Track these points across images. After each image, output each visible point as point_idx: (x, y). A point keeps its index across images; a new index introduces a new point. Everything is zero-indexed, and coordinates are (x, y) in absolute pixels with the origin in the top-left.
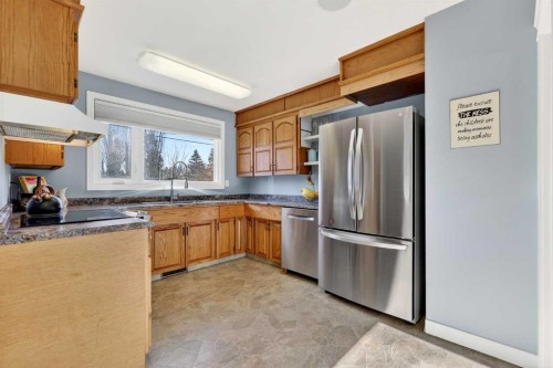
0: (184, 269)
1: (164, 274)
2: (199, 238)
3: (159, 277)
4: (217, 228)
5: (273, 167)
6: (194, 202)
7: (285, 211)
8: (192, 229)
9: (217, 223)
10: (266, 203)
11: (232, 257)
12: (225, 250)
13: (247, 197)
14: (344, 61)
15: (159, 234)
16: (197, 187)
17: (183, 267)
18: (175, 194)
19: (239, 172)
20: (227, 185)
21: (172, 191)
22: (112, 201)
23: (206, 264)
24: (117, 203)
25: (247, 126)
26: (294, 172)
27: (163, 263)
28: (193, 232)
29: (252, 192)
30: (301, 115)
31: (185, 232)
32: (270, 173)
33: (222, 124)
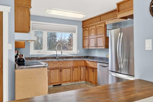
0: (60, 85)
1: (54, 86)
2: (66, 73)
3: (51, 86)
4: (73, 70)
5: (96, 45)
6: (65, 59)
7: (98, 64)
8: (63, 69)
9: (73, 68)
10: (92, 60)
11: (80, 82)
12: (76, 79)
13: (87, 57)
14: (118, 5)
15: (52, 71)
16: (66, 53)
17: (60, 84)
18: (58, 56)
19: (83, 47)
20: (79, 52)
21: (57, 55)
22: (37, 58)
23: (69, 84)
24: (38, 59)
25: (86, 27)
26: (104, 48)
27: (53, 81)
28: (64, 71)
29: (89, 55)
30: (106, 23)
31: (61, 71)
32: (95, 48)
33: (76, 27)
